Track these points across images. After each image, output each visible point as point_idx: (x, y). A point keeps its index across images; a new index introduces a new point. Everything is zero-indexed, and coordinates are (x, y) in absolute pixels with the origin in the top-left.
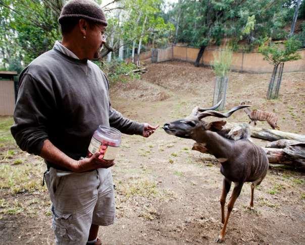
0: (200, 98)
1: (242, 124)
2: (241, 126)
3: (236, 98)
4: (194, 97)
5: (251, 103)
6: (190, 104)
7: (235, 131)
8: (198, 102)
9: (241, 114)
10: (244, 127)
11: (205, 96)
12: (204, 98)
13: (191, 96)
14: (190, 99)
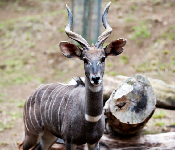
0: (38, 17)
1: (134, 80)
2: (132, 83)
3: (127, 12)
4: (24, 13)
5: (161, 23)
6: (13, 34)
7: (120, 97)
8: (36, 27)
9: (141, 51)
10: (139, 86)
11: (52, 9)
12: (50, 16)
13: (16, 12)
14: (13, 21)
